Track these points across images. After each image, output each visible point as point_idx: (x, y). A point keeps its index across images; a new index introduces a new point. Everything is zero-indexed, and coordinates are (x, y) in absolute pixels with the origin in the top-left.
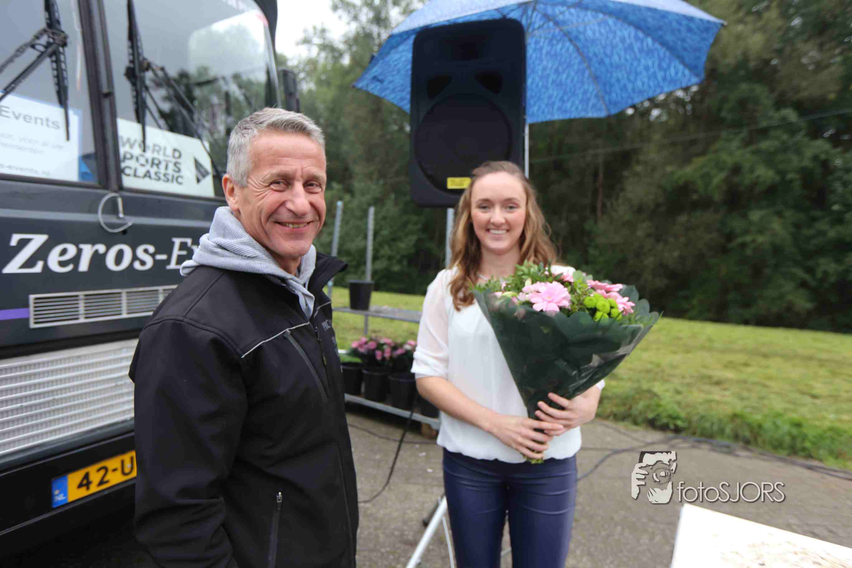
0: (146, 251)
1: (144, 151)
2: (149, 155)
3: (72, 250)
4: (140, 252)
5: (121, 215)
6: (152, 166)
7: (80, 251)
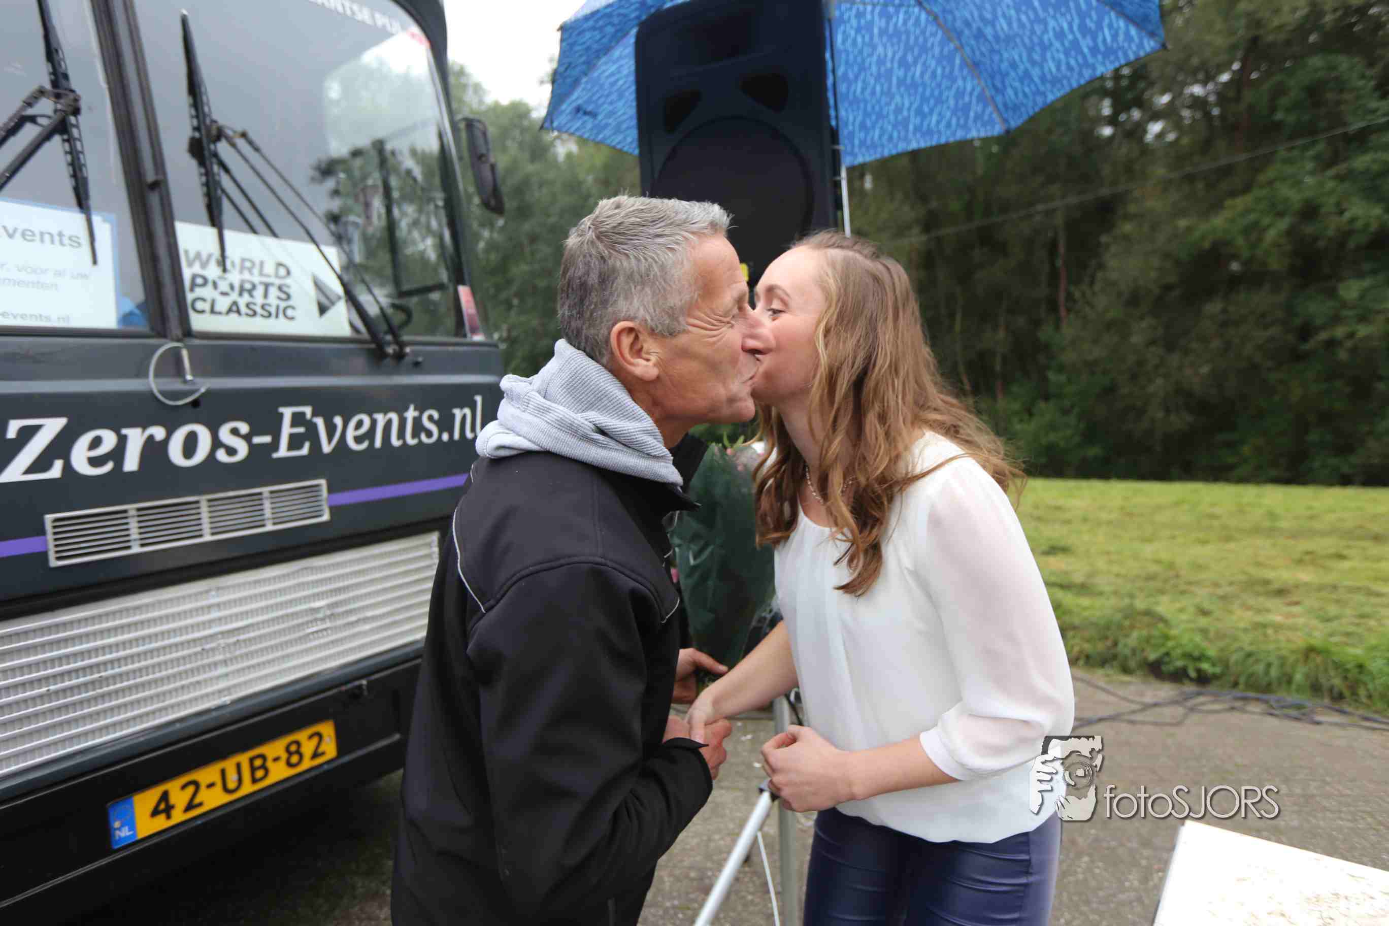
0: (235, 432)
1: (225, 270)
2: (235, 277)
3: (109, 439)
4: (224, 433)
5: (189, 377)
6: (241, 294)
7: (122, 441)
